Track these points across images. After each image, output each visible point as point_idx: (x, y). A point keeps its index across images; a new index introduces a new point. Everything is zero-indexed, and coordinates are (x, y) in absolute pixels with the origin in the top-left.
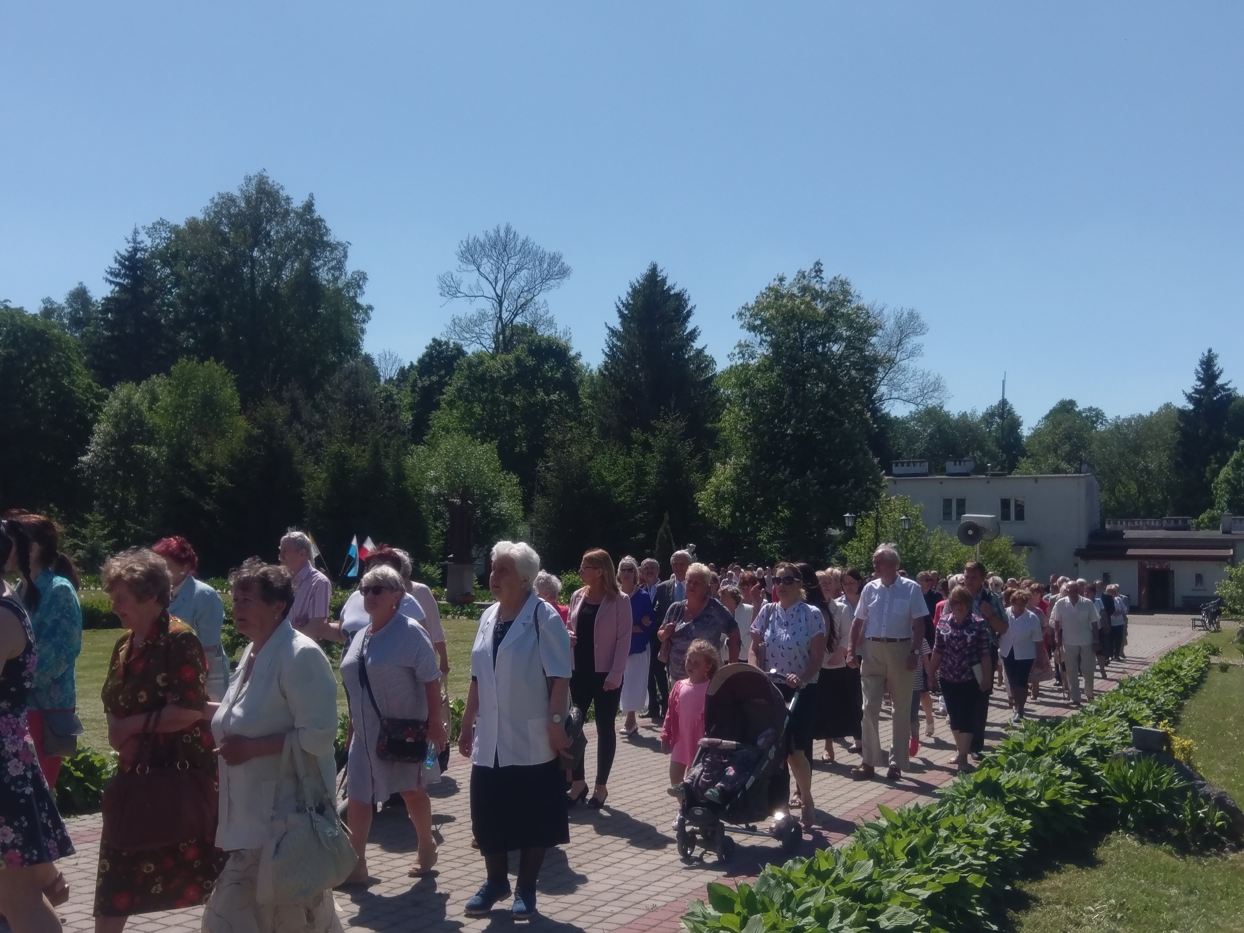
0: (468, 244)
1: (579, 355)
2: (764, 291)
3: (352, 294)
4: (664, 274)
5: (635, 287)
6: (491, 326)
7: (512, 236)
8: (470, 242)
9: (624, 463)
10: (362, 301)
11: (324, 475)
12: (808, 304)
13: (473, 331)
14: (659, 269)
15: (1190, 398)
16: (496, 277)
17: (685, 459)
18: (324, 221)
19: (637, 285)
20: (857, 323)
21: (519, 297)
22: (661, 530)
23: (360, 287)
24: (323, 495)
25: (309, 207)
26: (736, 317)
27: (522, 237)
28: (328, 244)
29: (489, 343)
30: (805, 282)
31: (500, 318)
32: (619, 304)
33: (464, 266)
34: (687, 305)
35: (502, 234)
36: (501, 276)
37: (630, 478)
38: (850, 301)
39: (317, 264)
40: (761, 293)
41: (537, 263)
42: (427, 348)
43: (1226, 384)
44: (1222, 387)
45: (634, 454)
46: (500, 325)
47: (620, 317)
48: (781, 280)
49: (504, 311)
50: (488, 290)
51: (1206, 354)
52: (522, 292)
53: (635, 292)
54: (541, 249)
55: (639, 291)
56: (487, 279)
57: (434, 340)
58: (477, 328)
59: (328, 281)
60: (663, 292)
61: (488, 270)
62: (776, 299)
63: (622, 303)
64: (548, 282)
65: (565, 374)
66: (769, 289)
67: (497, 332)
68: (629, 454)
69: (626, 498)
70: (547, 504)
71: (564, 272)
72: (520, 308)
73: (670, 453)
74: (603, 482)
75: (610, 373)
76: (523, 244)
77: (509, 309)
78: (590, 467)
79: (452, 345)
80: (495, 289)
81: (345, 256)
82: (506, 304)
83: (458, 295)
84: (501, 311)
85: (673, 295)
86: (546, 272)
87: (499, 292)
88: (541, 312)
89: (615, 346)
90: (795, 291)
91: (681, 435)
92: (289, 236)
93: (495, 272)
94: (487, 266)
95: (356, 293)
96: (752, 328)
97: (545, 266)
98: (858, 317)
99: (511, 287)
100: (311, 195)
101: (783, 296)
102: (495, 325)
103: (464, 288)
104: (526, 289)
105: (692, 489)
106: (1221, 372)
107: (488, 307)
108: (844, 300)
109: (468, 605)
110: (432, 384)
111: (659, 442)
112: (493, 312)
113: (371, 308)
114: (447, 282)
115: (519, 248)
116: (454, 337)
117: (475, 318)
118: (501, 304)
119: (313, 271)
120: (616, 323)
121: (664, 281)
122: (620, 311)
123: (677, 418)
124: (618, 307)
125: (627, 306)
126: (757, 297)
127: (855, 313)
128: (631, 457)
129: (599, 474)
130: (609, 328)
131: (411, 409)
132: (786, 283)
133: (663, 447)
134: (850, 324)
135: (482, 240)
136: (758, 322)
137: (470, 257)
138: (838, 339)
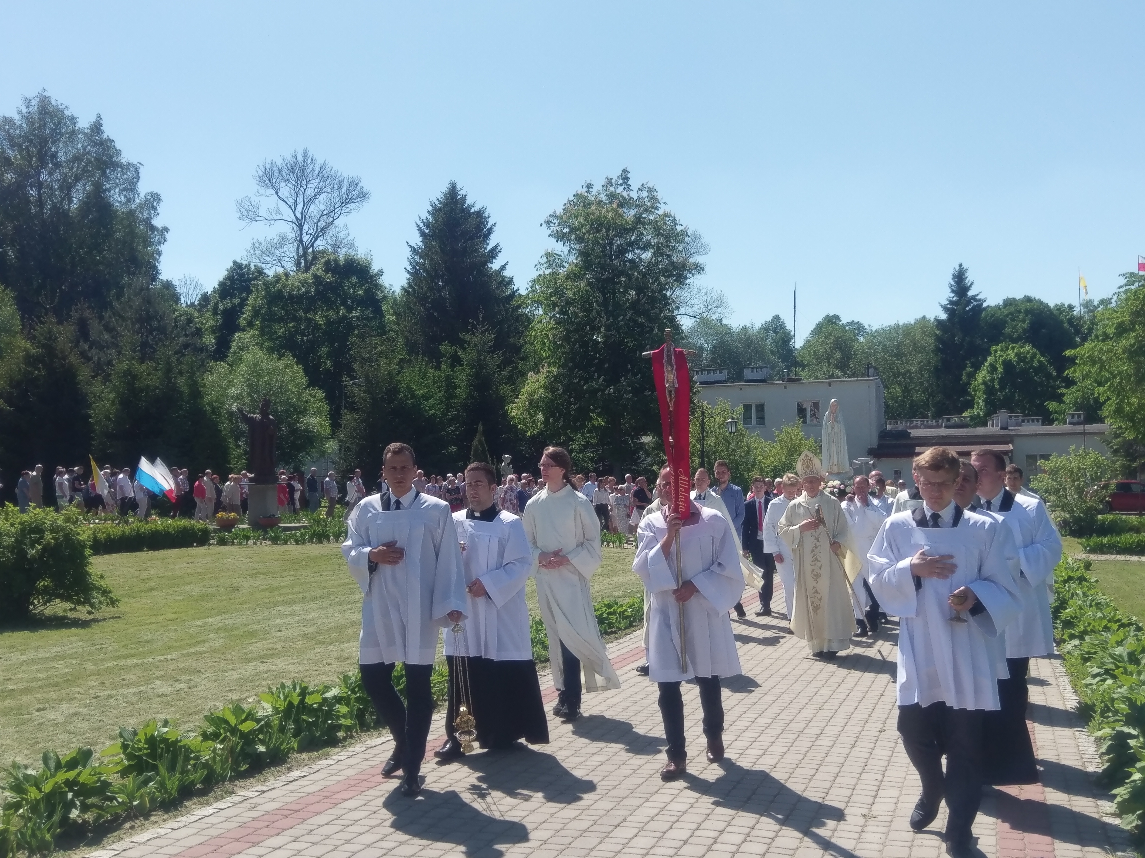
0: (265, 169)
1: (381, 273)
2: (572, 198)
3: (145, 215)
4: (463, 192)
5: (436, 205)
6: (291, 249)
7: (309, 160)
8: (268, 166)
9: (434, 376)
10: (157, 222)
11: (112, 396)
12: (615, 211)
13: (272, 254)
14: (458, 187)
15: (945, 309)
16: (296, 201)
17: (494, 372)
18: (113, 141)
19: (437, 203)
20: (664, 230)
21: (319, 220)
22: (475, 442)
23: (154, 208)
24: (111, 416)
25: (97, 127)
26: (544, 225)
27: (319, 162)
28: (119, 165)
29: (290, 266)
30: (612, 189)
31: (301, 241)
32: (419, 223)
33: (262, 191)
34: (487, 222)
35: (300, 159)
36: (300, 200)
37: (440, 392)
38: (657, 208)
39: (108, 186)
40: (569, 201)
41: (336, 187)
42: (227, 270)
43: (977, 295)
44: (973, 298)
45: (443, 367)
46: (301, 248)
47: (421, 236)
48: (589, 186)
49: (304, 234)
50: (289, 214)
51: (957, 268)
52: (322, 216)
53: (436, 211)
54: (340, 173)
55: (440, 209)
56: (286, 202)
57: (235, 263)
58: (278, 252)
59: (120, 202)
60: (463, 210)
61: (286, 194)
62: (585, 206)
63: (423, 222)
64: (347, 206)
65: (367, 291)
66: (577, 195)
67: (298, 255)
68: (438, 368)
69: (437, 411)
70: (356, 420)
71: (363, 196)
72: (321, 231)
73: (479, 366)
74: (413, 396)
75: (414, 290)
76: (321, 168)
77: (309, 232)
78: (400, 381)
79: (253, 268)
80: (294, 212)
81: (138, 177)
82: (306, 227)
83: (258, 218)
84: (301, 234)
85: (473, 213)
86: (345, 196)
87: (299, 216)
88: (341, 235)
89: (417, 263)
90: (603, 197)
91: (490, 347)
92: (77, 159)
93: (294, 195)
94: (286, 190)
95: (149, 214)
96: (560, 237)
97: (344, 190)
98: (665, 224)
99: (311, 210)
100: (99, 116)
101: (590, 204)
102: (296, 248)
103: (262, 212)
104: (325, 212)
105: (502, 401)
106: (972, 284)
107: (289, 231)
108: (652, 207)
109: (271, 530)
110: (234, 307)
111: (468, 356)
112: (293, 235)
113: (166, 229)
114: (246, 206)
115: (316, 172)
116: (254, 260)
117: (275, 241)
118: (301, 227)
119: (104, 192)
120: (417, 241)
121: (464, 198)
122: (420, 230)
123: (486, 331)
124: (418, 226)
125: (427, 225)
126: (565, 205)
127: (662, 220)
128: (440, 370)
129: (408, 387)
130: (411, 246)
131: (214, 332)
132: (594, 190)
133: (473, 360)
134: (658, 231)
135: (279, 165)
136: (566, 230)
137: (268, 181)
138: (646, 247)
